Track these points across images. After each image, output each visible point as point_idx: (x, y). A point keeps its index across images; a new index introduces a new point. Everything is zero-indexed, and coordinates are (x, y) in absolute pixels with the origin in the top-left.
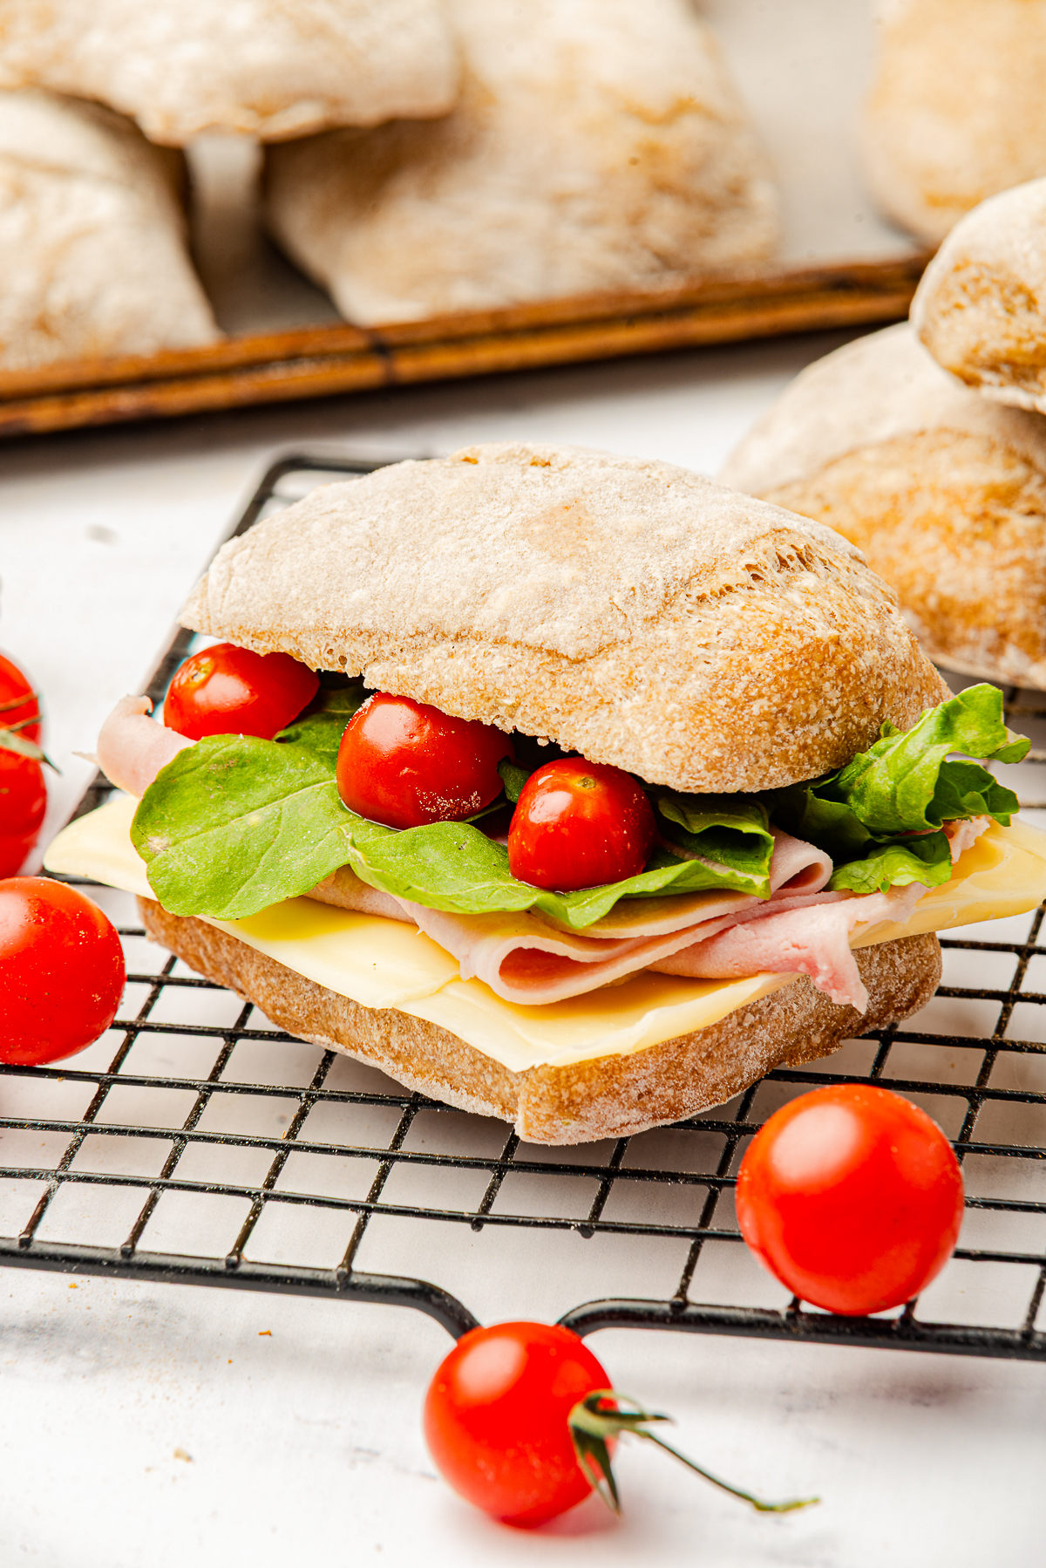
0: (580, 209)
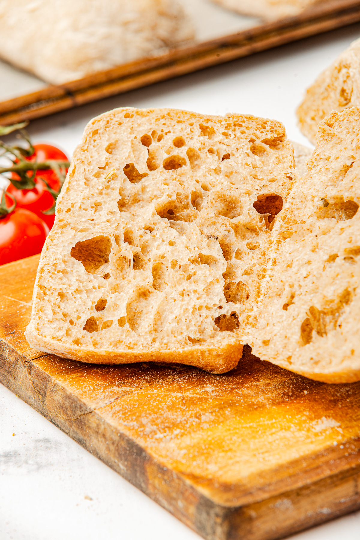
0: (134, 26)
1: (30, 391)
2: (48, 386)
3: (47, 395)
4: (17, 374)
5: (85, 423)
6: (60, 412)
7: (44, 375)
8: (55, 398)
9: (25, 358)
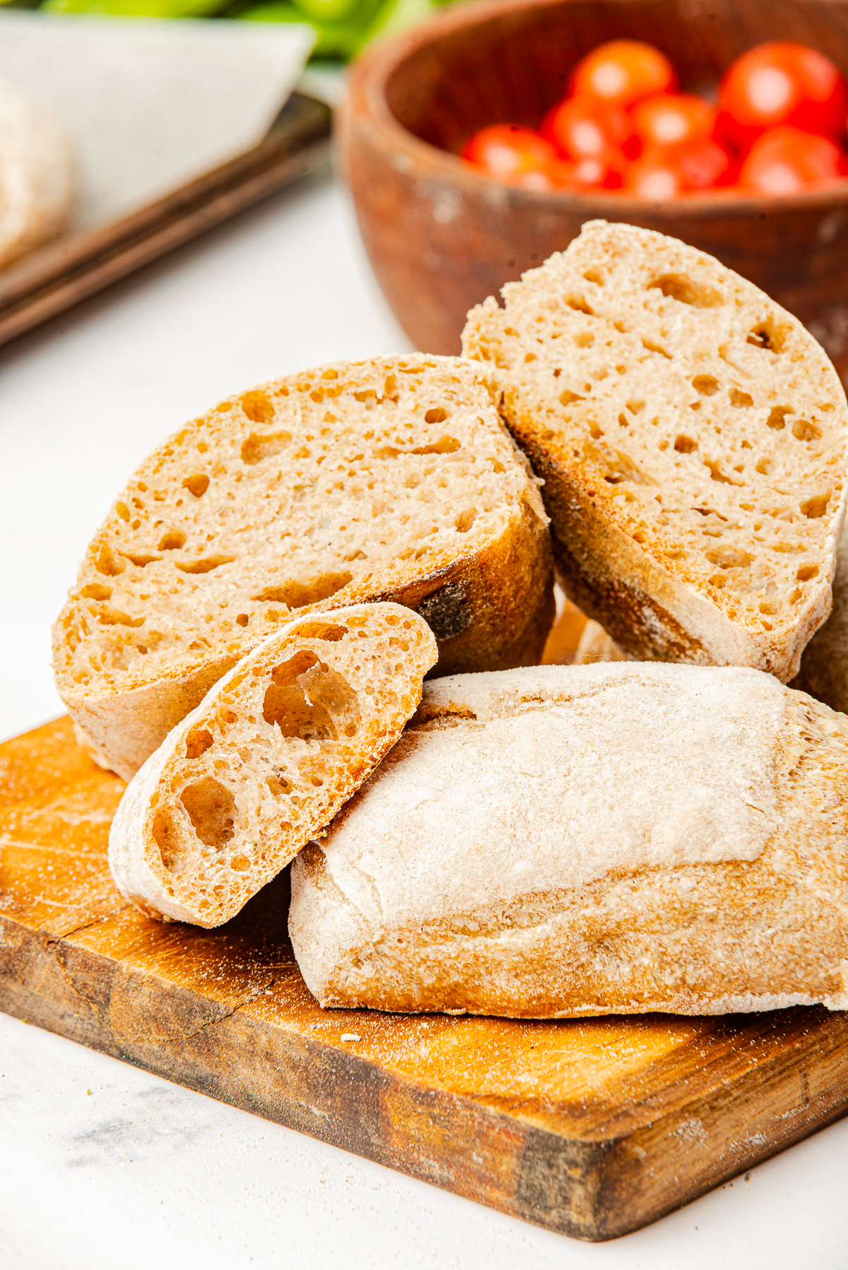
1: (65, 1002)
2: (115, 981)
3: (112, 1001)
4: (31, 973)
5: (217, 1040)
6: (149, 1029)
7: (100, 961)
8: (135, 1003)
9: (46, 935)
